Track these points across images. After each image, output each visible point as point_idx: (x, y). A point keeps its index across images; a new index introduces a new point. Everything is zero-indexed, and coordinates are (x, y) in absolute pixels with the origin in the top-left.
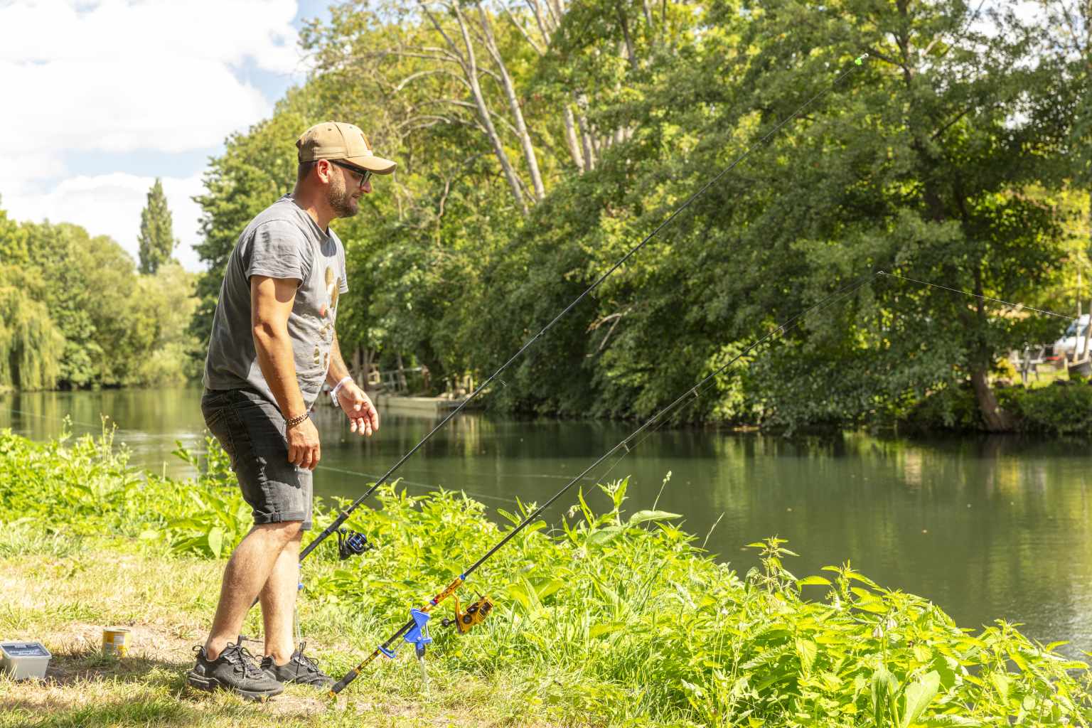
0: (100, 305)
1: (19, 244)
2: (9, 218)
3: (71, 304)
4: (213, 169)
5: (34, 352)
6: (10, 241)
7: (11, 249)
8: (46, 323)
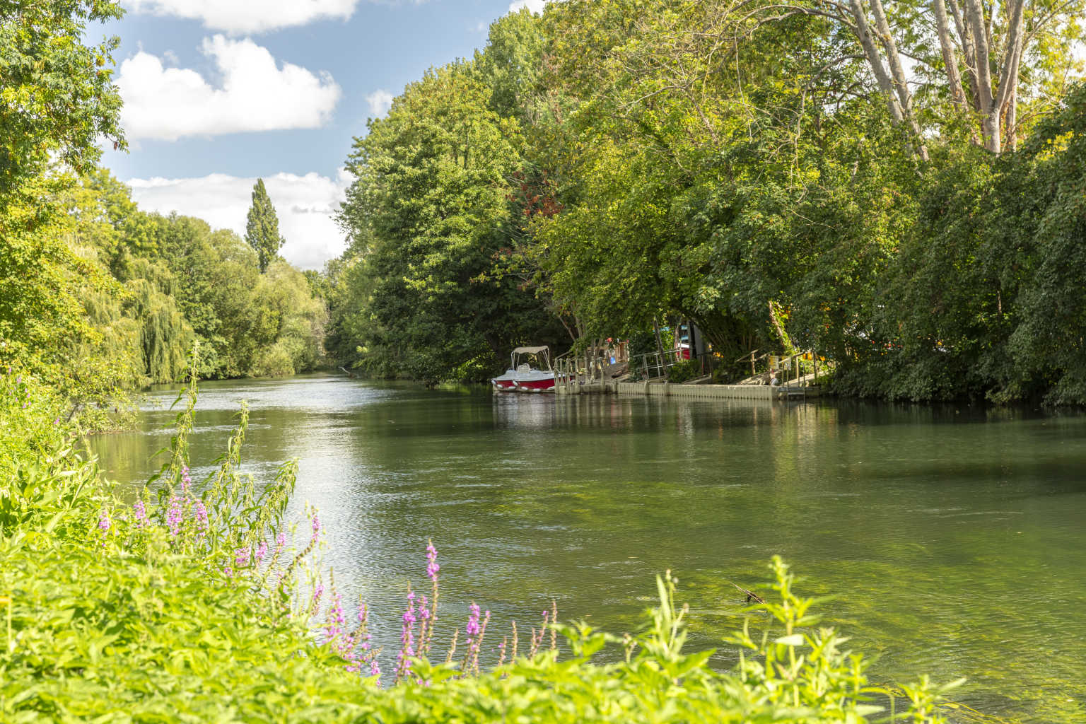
0: (224, 298)
1: (148, 235)
2: (140, 210)
3: (197, 297)
4: (358, 150)
5: (164, 344)
6: (140, 232)
7: (141, 240)
8: (176, 315)
